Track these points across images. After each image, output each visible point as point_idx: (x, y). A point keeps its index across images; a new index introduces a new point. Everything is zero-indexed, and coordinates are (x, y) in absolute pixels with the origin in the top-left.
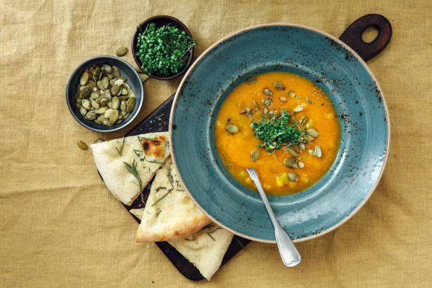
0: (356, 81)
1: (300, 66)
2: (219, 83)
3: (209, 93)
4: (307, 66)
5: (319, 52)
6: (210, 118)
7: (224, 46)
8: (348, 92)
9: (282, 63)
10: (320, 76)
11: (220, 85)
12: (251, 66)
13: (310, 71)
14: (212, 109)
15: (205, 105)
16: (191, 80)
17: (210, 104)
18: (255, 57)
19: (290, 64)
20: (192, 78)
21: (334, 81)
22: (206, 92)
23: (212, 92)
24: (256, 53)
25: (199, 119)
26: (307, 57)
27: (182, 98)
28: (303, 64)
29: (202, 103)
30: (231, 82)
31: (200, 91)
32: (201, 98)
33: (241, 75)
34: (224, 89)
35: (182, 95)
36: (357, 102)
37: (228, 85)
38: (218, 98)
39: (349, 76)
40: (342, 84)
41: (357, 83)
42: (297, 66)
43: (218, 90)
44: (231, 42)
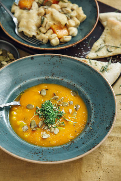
0: (96, 137)
1: (93, 111)
2: (66, 76)
3: (59, 73)
4: (95, 114)
5: (105, 115)
6: (44, 78)
7: (88, 69)
8: (88, 137)
9: (91, 102)
10: (92, 122)
11: (65, 77)
12: (83, 88)
13: (92, 117)
14: (50, 77)
15: (51, 73)
16: (62, 59)
17: (52, 75)
18: (88, 88)
19: (92, 106)
20: (64, 59)
21: (91, 129)
22: (59, 71)
23: (59, 74)
24: (91, 88)
25: (42, 72)
26: (100, 112)
27: (50, 58)
28: (94, 112)
29: (52, 70)
30: (69, 82)
31: (58, 67)
32: (54, 69)
33: (75, 85)
34: (64, 80)
35: (52, 57)
36: (83, 143)
37: (67, 81)
38: (57, 79)
39: (97, 133)
40: (91, 133)
41: (95, 139)
42: (92, 110)
43: (62, 77)
44: (91, 71)
